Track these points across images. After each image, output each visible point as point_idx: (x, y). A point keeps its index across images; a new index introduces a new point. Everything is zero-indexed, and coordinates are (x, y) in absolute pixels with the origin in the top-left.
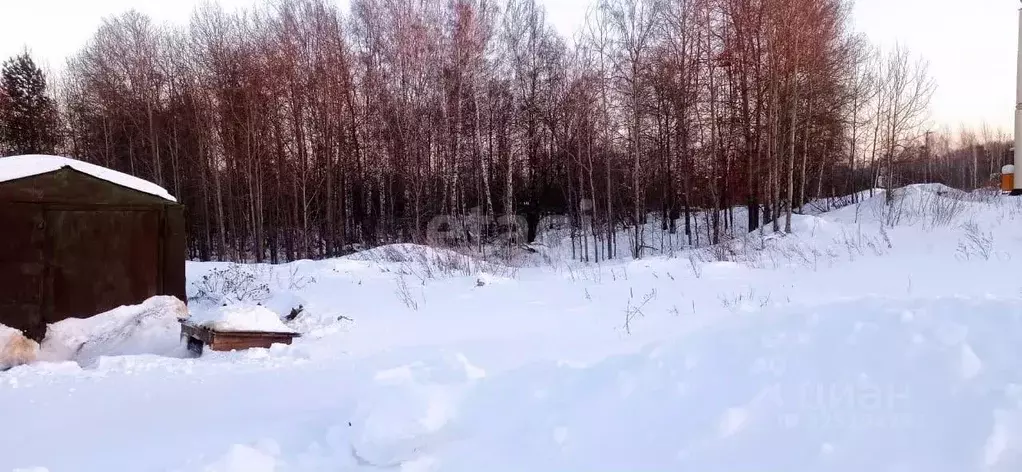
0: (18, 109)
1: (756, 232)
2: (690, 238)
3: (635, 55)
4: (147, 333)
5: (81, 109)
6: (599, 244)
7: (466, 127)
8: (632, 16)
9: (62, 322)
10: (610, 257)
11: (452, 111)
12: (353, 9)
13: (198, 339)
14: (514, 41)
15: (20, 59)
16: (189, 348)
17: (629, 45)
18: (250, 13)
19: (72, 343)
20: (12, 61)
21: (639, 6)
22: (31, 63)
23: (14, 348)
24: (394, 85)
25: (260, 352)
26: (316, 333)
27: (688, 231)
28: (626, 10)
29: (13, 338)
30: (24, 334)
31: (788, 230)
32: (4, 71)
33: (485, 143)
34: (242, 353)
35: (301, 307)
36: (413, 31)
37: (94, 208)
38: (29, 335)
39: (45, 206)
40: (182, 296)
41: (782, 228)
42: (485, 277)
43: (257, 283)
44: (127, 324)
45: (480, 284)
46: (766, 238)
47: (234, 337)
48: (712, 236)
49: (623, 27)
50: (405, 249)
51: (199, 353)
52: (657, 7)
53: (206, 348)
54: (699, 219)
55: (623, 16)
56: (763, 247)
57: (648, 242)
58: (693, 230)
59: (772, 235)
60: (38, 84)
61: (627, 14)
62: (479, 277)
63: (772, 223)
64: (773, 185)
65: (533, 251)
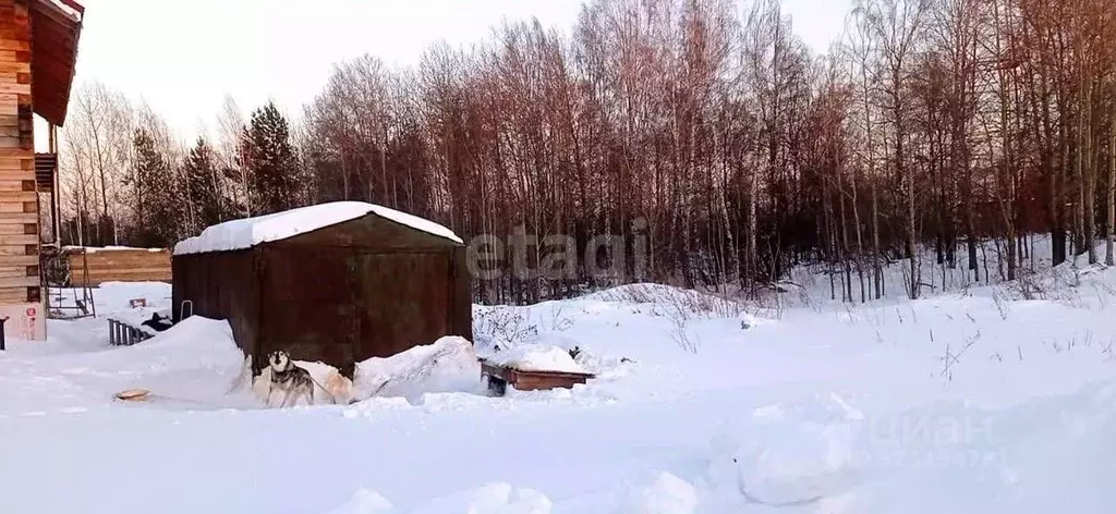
0: (265, 158)
1: (1065, 265)
2: (977, 273)
3: (895, 62)
4: (445, 372)
5: (315, 155)
6: (866, 281)
7: (699, 155)
8: (892, 18)
9: (368, 361)
10: (878, 297)
11: (686, 139)
12: (575, 36)
13: (500, 379)
14: (756, 58)
15: (266, 109)
16: (490, 387)
17: (888, 52)
18: (478, 48)
19: (376, 382)
20: (259, 112)
21: (900, 8)
22: (276, 112)
23: (333, 385)
24: (617, 113)
25: (564, 392)
26: (607, 375)
27: (973, 265)
28: (886, 11)
29: (331, 376)
30: (340, 372)
31: (1109, 261)
32: (253, 121)
33: (720, 172)
34: (546, 393)
35: (577, 348)
36: (639, 53)
37: (394, 251)
38: (343, 373)
39: (355, 250)
40: (469, 337)
41: (1102, 259)
42: (749, 318)
43: (523, 326)
44: (425, 363)
45: (744, 326)
46: (1081, 272)
47: (533, 376)
48: (1006, 271)
49: (881, 32)
50: (646, 289)
51: (502, 392)
52: (923, 8)
53: (510, 388)
54: (989, 250)
55: (881, 20)
56: (1078, 283)
57: (924, 279)
58: (980, 264)
59: (1089, 268)
60: (282, 133)
61: (886, 17)
62: (745, 319)
63: (1086, 254)
64: (1086, 208)
65: (781, 290)
